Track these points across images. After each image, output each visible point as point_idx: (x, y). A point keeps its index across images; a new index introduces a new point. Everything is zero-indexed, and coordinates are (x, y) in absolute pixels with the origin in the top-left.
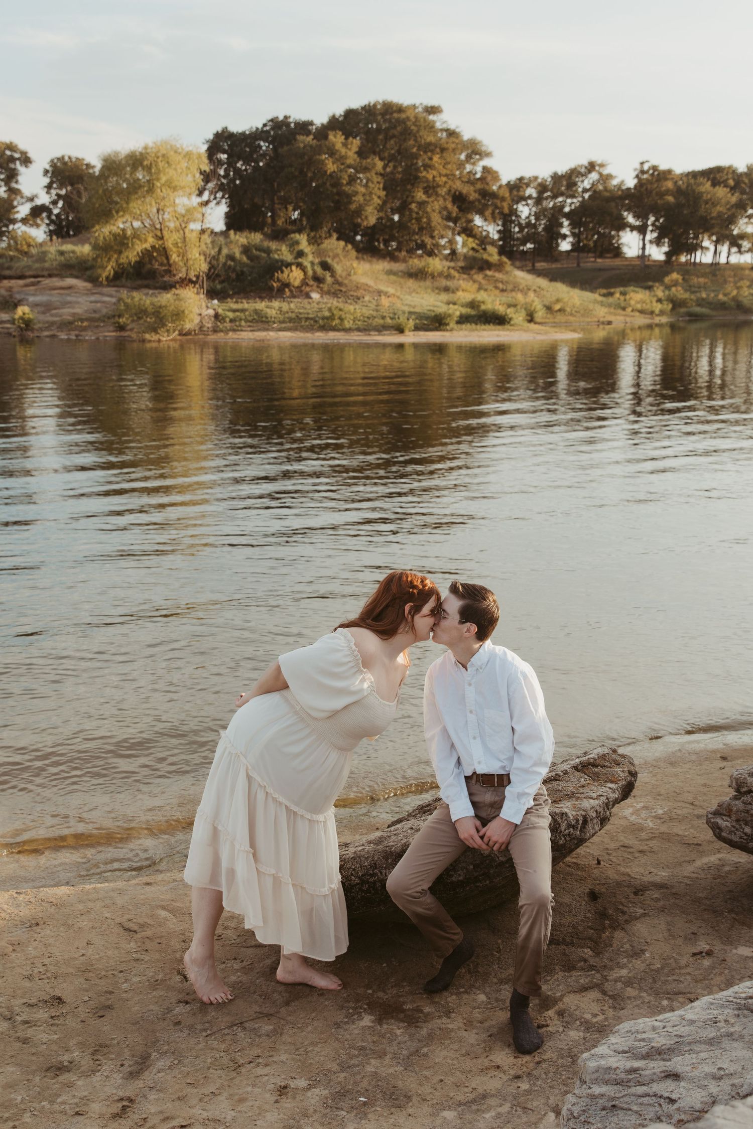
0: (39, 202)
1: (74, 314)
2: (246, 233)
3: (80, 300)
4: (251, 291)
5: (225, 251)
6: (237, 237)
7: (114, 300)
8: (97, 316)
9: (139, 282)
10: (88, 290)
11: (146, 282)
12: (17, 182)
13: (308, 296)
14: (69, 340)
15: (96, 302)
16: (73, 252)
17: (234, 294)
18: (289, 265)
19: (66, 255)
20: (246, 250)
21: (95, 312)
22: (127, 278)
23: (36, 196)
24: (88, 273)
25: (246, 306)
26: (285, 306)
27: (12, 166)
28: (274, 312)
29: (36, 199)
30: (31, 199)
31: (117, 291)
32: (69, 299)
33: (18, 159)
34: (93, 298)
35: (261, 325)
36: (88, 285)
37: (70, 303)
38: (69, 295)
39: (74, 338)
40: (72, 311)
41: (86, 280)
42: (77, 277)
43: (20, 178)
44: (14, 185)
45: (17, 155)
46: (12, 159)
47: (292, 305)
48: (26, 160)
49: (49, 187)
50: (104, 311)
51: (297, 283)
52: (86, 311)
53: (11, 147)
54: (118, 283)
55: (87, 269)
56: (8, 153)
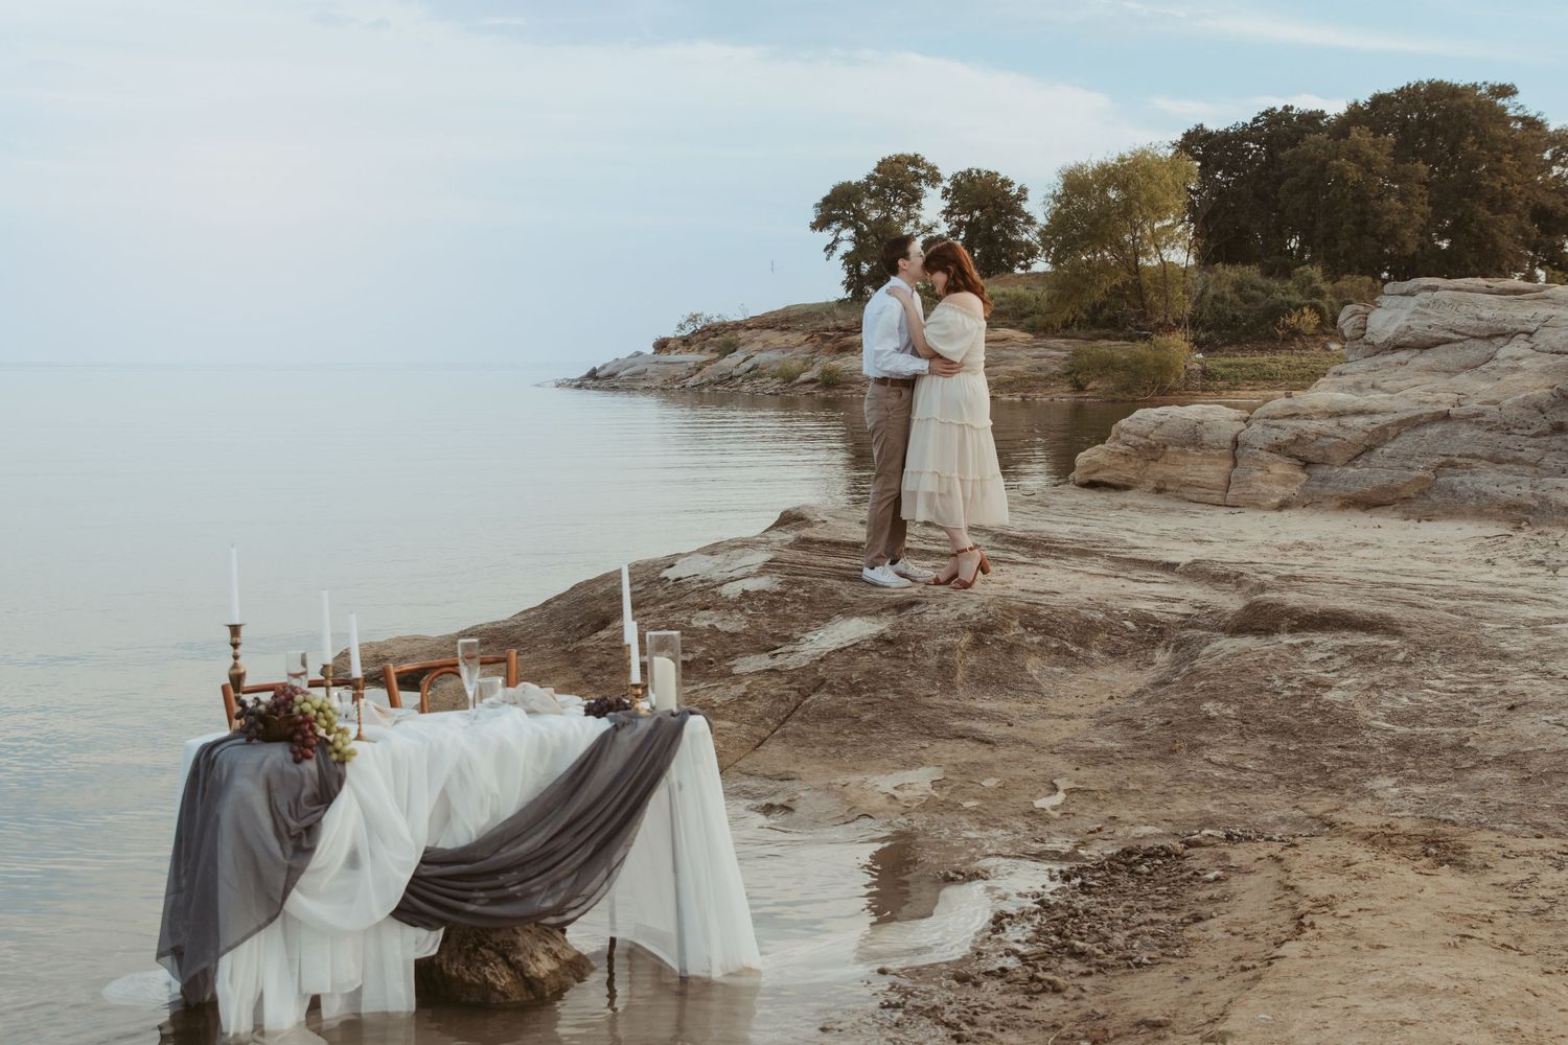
0: (937, 232)
1: (1013, 371)
2: (1239, 267)
3: (1019, 354)
4: (1247, 342)
5: (1211, 291)
6: (1227, 271)
7: (1064, 354)
8: (1043, 374)
9: (1096, 332)
10: (1028, 342)
11: (1105, 332)
12: (919, 207)
13: (1325, 348)
14: (1012, 402)
15: (1041, 357)
16: (1004, 295)
17: (1225, 344)
18: (1299, 307)
19: (996, 298)
20: (1239, 287)
21: (1040, 369)
22: (1079, 328)
23: (936, 225)
24: (1027, 321)
25: (1242, 360)
26: (1294, 360)
27: (916, 186)
28: (1281, 367)
29: (934, 229)
30: (930, 230)
31: (1066, 344)
32: (1005, 353)
33: (924, 177)
34: (1035, 352)
35: (1264, 384)
36: (1029, 336)
37: (1007, 358)
38: (1004, 348)
39: (1018, 399)
40: (1010, 368)
41: (1024, 331)
42: (1011, 327)
43: (923, 201)
44: (914, 211)
45: (923, 172)
46: (917, 177)
47: (1304, 359)
48: (934, 177)
49: (948, 213)
50: (1055, 368)
51: (1310, 329)
52: (1028, 369)
53: (915, 161)
54: (1068, 333)
55: (1024, 316)
56: (911, 169)
